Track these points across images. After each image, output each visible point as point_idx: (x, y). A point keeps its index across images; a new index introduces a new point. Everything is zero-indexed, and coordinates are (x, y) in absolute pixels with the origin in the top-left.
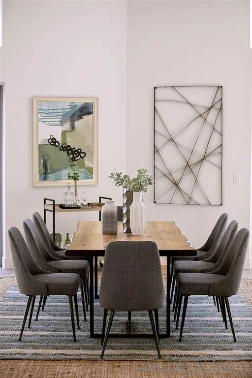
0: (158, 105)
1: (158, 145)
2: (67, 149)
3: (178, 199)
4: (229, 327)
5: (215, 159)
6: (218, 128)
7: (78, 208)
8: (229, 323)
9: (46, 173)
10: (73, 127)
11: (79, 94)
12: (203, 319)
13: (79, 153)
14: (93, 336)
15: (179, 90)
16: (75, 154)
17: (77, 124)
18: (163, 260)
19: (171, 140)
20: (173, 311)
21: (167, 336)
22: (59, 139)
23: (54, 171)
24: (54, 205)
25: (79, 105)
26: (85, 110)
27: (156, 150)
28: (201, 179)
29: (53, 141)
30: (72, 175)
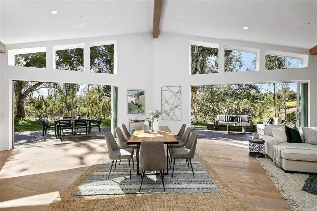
0: (162, 92)
1: (163, 103)
2: (136, 104)
3: (169, 118)
4: (190, 168)
5: (179, 107)
6: (180, 98)
7: (140, 121)
8: (190, 165)
9: (130, 111)
10: (138, 98)
11: (141, 89)
12: (179, 162)
13: (140, 106)
14: (138, 174)
15: (169, 87)
16: (138, 106)
17: (139, 97)
18: (165, 145)
19: (166, 102)
20: (169, 164)
21: (167, 174)
22: (134, 101)
23: (133, 110)
24: (132, 121)
25: (140, 92)
26: (142, 93)
27: (162, 105)
28: (175, 113)
29: (133, 102)
30: (138, 112)
